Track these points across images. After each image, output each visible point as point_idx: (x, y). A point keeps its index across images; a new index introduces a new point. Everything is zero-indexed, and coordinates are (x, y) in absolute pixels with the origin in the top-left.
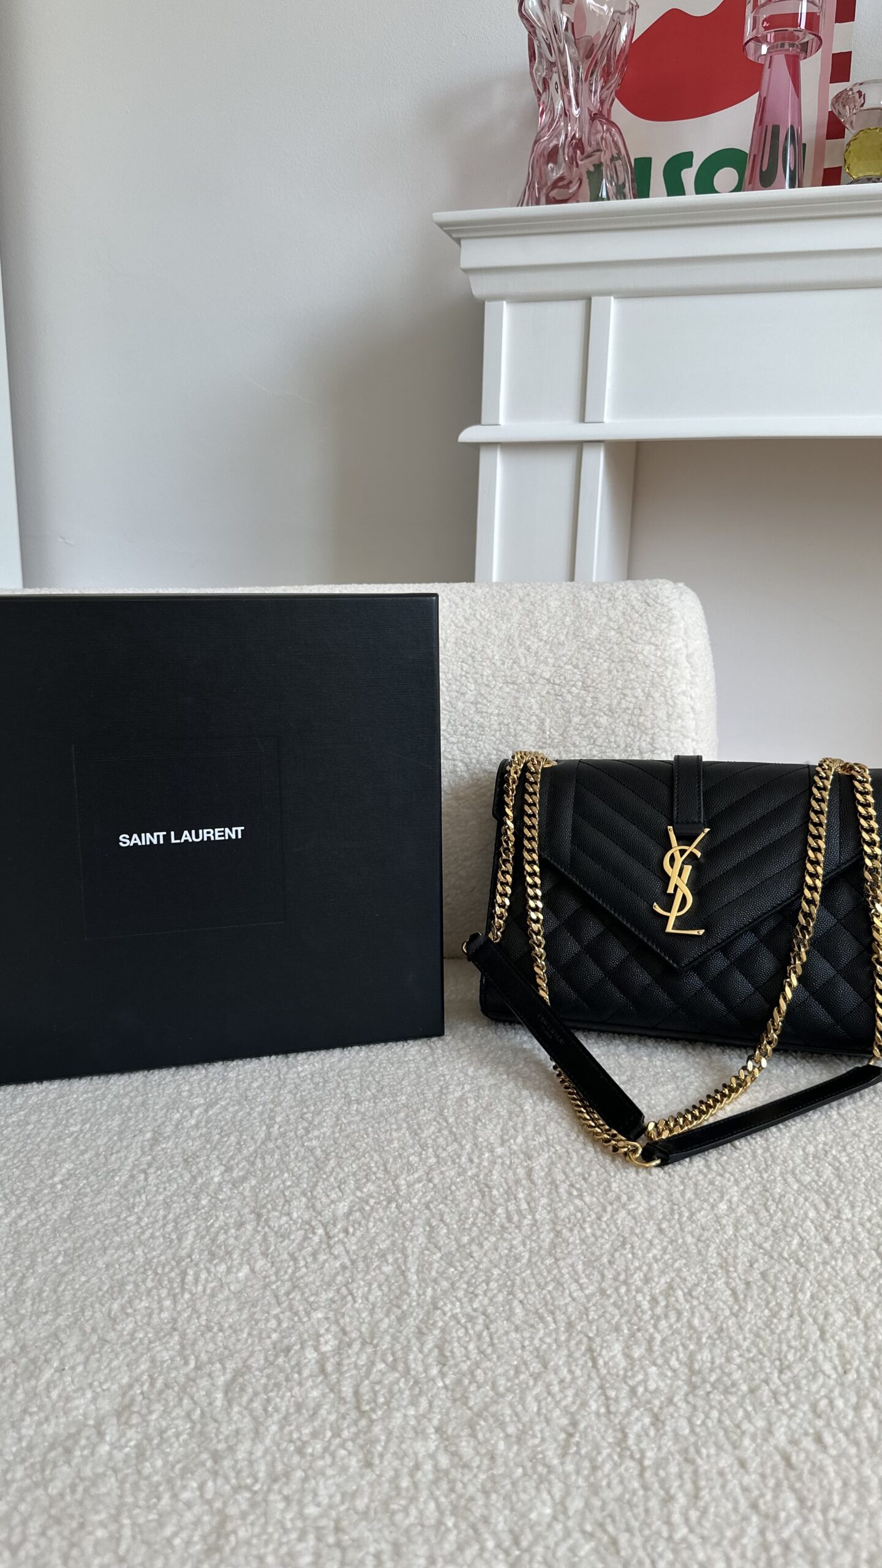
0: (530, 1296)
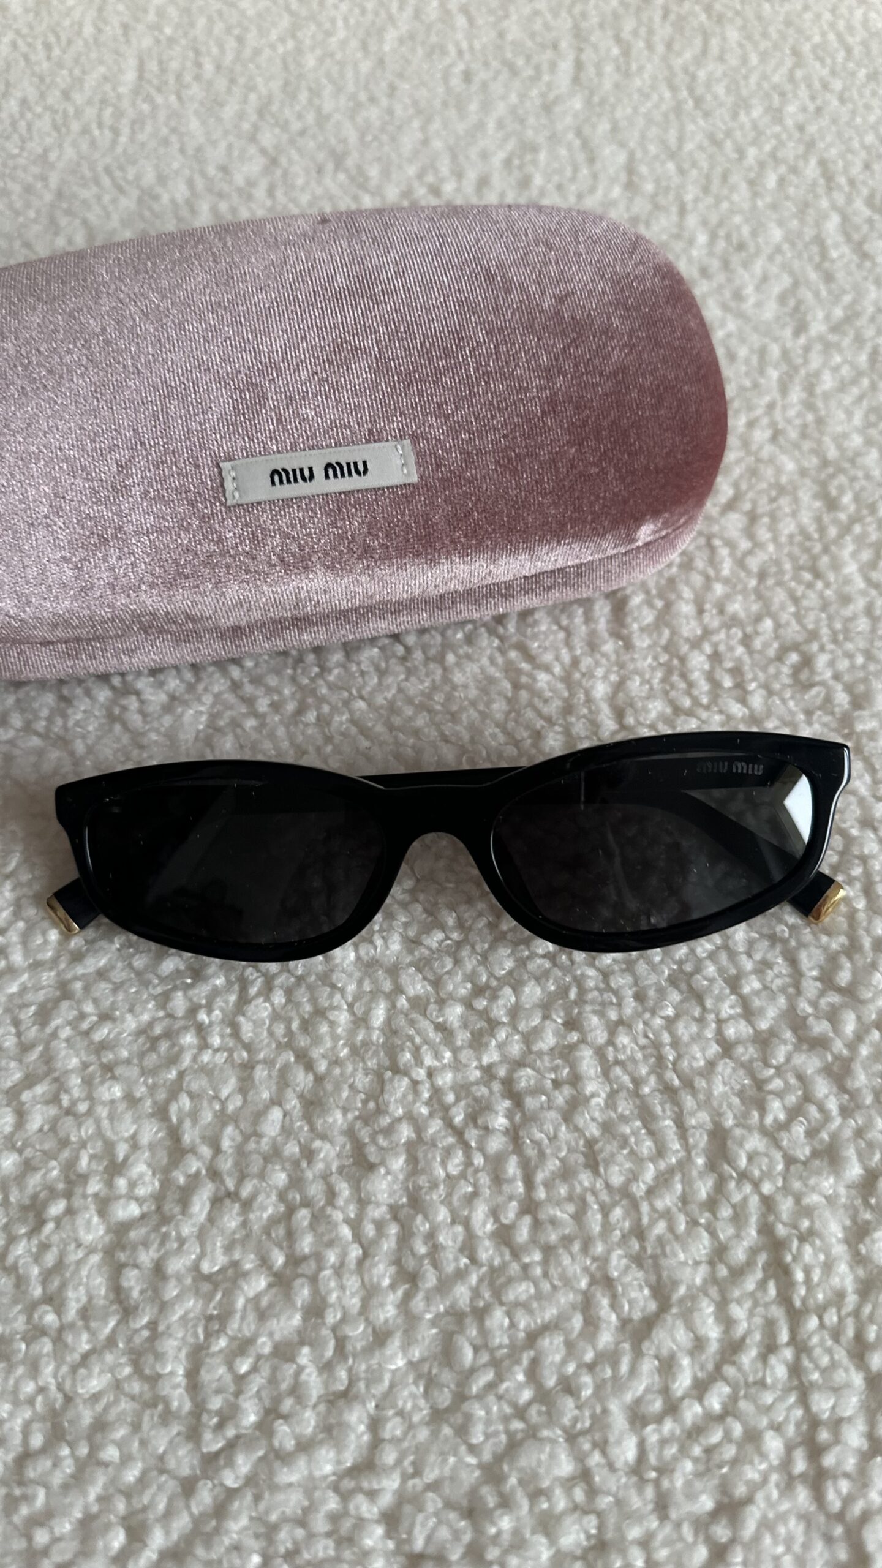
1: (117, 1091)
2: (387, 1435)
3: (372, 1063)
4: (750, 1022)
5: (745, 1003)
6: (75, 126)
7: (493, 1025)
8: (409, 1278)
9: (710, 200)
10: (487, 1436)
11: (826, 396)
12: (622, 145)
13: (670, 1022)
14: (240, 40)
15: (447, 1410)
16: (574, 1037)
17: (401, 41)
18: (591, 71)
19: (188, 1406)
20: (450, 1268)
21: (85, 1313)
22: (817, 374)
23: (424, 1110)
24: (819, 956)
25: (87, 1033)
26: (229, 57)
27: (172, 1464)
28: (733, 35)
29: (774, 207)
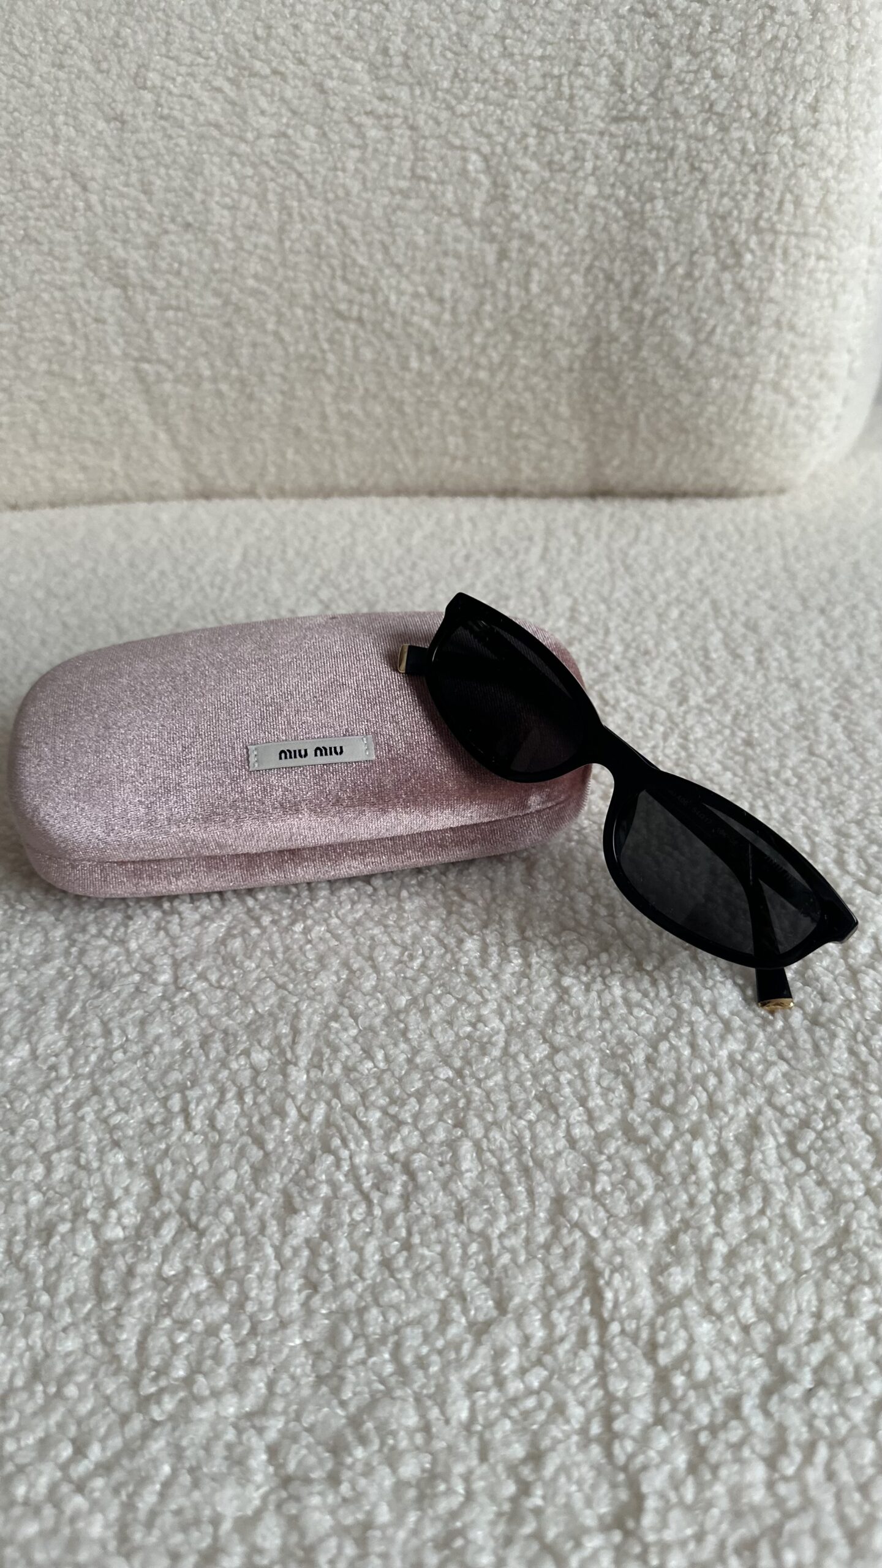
0: (495, 1134)
1: (121, 1158)
2: (279, 1390)
3: (308, 1148)
4: (592, 1127)
5: (589, 1112)
6: (195, 587)
7: (400, 1123)
8: (313, 1286)
9: (628, 626)
10: (355, 1394)
11: (697, 741)
12: (570, 595)
13: (531, 1125)
14: (315, 538)
15: (328, 1376)
16: (459, 1132)
17: (425, 538)
18: (554, 553)
19: (134, 1366)
20: (343, 1280)
21: (70, 1301)
22: (691, 728)
23: (342, 1178)
24: (651, 1085)
25: (105, 1121)
26: (306, 548)
27: (115, 1402)
28: (658, 528)
29: (675, 629)
